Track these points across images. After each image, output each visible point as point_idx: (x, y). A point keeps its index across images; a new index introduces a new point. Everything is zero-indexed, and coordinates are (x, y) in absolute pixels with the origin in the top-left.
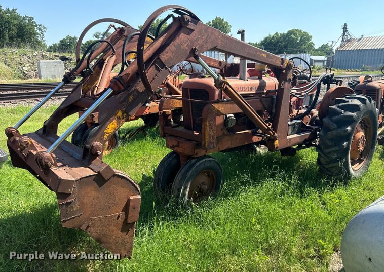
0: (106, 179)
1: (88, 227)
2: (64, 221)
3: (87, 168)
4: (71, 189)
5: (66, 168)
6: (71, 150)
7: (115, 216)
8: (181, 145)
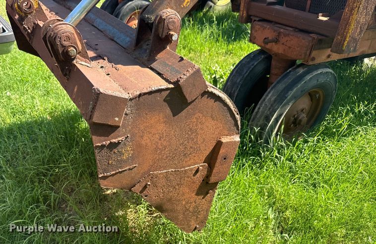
0: (189, 100)
1: (145, 187)
2: (104, 178)
3: (148, 70)
4: (119, 116)
5: (105, 63)
6: (111, 28)
7: (191, 170)
8: (283, 40)
